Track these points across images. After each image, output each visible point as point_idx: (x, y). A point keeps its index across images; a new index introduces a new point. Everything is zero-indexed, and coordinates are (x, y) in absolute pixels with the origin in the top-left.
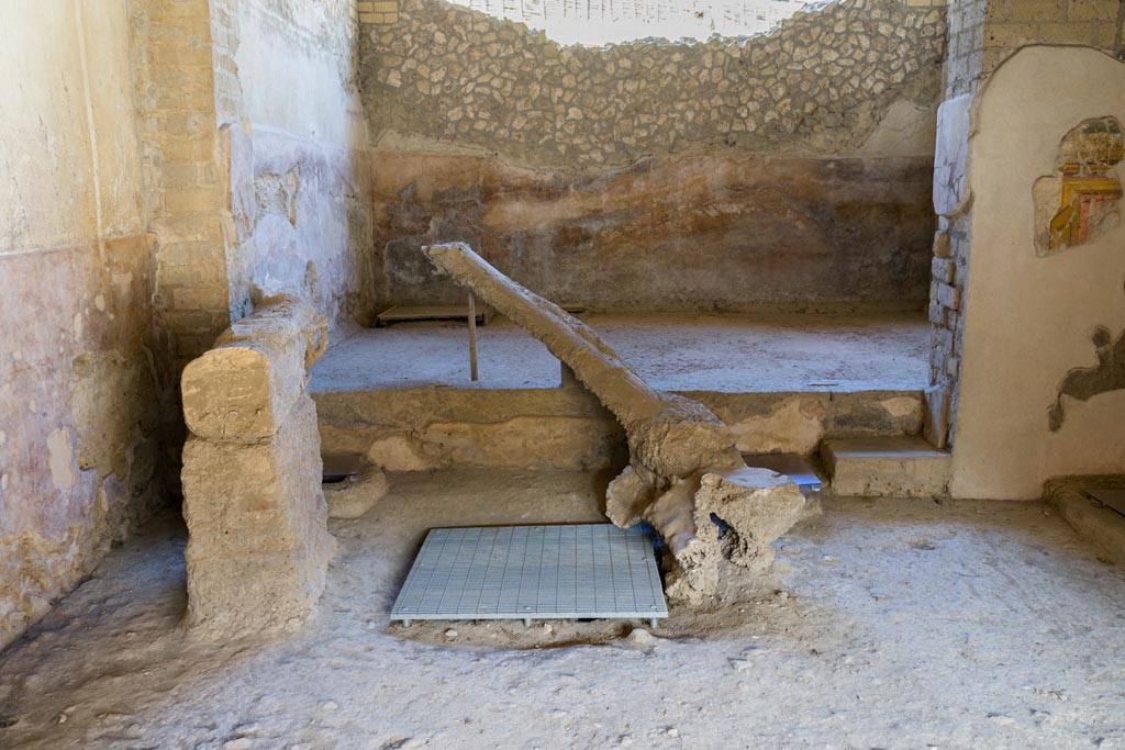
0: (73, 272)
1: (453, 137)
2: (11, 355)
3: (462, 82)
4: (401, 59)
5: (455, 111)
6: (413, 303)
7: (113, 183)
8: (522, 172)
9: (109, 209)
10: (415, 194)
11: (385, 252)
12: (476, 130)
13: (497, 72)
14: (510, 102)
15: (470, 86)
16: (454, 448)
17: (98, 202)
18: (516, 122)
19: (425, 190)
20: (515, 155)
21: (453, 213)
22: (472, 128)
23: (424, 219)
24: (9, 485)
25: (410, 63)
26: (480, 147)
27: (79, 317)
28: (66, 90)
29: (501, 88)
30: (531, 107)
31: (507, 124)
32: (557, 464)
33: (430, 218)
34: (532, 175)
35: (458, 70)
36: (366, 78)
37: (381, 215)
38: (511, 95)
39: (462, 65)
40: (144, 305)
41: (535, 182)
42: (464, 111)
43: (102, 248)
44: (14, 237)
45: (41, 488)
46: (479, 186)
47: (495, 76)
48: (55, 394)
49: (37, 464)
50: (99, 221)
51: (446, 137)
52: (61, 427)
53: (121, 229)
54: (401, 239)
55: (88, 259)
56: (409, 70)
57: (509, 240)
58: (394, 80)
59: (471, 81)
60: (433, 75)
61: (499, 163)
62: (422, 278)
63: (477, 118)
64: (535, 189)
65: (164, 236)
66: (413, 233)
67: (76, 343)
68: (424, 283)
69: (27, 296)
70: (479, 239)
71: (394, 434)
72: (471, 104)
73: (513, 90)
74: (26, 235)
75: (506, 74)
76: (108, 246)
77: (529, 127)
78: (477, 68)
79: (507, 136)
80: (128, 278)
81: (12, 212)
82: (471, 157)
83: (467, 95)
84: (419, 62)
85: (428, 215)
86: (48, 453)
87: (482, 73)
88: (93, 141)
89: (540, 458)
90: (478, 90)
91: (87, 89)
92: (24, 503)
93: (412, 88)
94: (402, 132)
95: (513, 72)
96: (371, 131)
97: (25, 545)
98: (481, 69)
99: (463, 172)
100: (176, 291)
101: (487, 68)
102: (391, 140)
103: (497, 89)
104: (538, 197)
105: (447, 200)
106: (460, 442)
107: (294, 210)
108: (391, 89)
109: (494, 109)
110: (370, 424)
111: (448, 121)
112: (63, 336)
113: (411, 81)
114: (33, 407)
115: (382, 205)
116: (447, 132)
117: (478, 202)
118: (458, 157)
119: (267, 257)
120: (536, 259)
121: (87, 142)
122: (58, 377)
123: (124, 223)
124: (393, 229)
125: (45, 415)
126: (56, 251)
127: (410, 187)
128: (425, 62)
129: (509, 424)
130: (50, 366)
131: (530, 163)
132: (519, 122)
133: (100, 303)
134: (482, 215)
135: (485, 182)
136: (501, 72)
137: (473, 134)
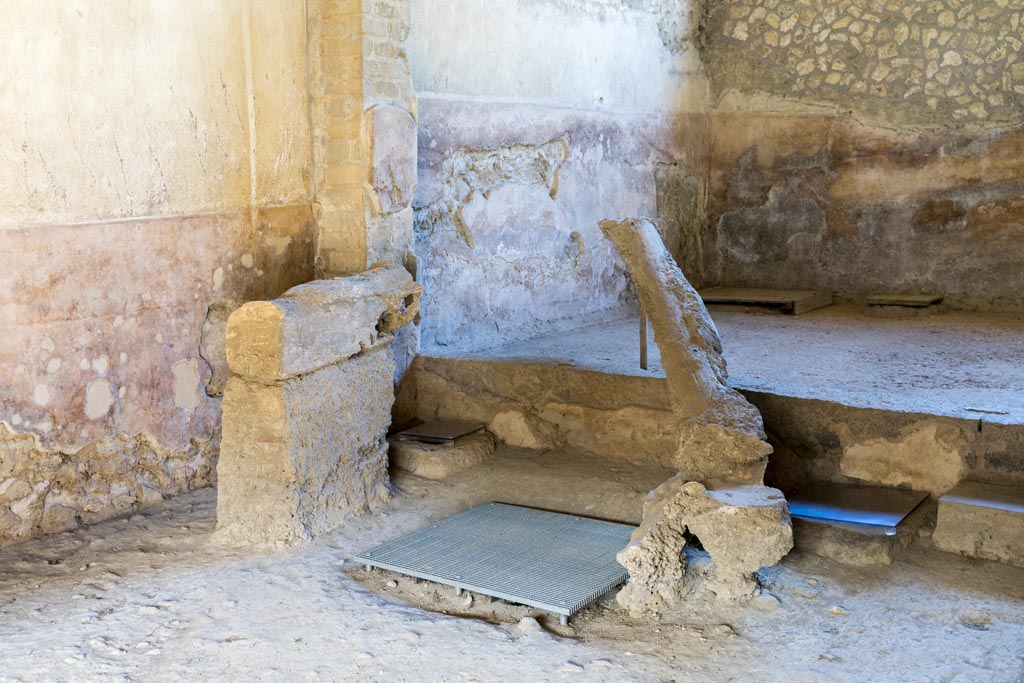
0: (217, 234)
1: (801, 94)
2: (140, 295)
3: (815, 30)
4: (749, 9)
5: (805, 64)
6: (744, 284)
7: (274, 161)
8: (879, 132)
9: (265, 182)
10: (754, 160)
11: (719, 226)
12: (829, 85)
13: (857, 15)
14: (871, 48)
15: (825, 34)
16: (569, 431)
17: (254, 177)
18: (876, 74)
19: (765, 155)
20: (872, 112)
21: (795, 182)
22: (823, 83)
23: (763, 189)
24: (127, 395)
25: (759, 13)
26: (831, 105)
27: (220, 271)
28: (224, 86)
29: (860, 34)
30: (897, 54)
31: (865, 76)
32: (664, 463)
33: (770, 188)
34: (892, 136)
35: (811, 15)
36: (712, 32)
37: (717, 184)
38: (873, 41)
39: (816, 10)
40: (304, 266)
41: (895, 144)
42: (816, 63)
43: (255, 216)
44: (152, 205)
45: (160, 404)
46: (827, 151)
47: (854, 19)
48: (186, 331)
49: (158, 384)
50: (254, 193)
51: (795, 94)
52: (189, 358)
53: (281, 199)
54: (737, 211)
55: (237, 224)
56: (758, 20)
57: (859, 215)
58: (741, 33)
59: (825, 27)
60: (783, 24)
61: (852, 122)
62: (757, 257)
63: (830, 71)
64: (895, 153)
65: (326, 207)
66: (750, 204)
67: (213, 292)
68: (759, 262)
69: (160, 252)
70: (823, 213)
71: (514, 409)
72: (824, 54)
73: (875, 34)
74: (166, 203)
75: (867, 17)
76: (262, 212)
77: (892, 78)
78: (833, 12)
79: (863, 90)
80: (287, 240)
81: (152, 186)
82: (820, 117)
83: (819, 44)
84: (768, 10)
85: (767, 184)
86: (172, 377)
87: (839, 17)
88: (252, 126)
89: (648, 454)
90: (833, 37)
91: (249, 87)
92: (141, 412)
93: (759, 41)
94: (745, 91)
95: (876, 14)
96: (713, 90)
97: (141, 445)
98: (838, 14)
99: (810, 134)
100: (332, 254)
101: (845, 11)
102: (733, 99)
103: (856, 35)
104: (898, 163)
105: (789, 167)
106: (574, 425)
107: (556, 181)
108: (738, 42)
109: (852, 58)
110: (495, 395)
111: (796, 75)
112: (199, 285)
113: (758, 32)
114: (159, 338)
115: (719, 173)
116: (795, 88)
117: (826, 169)
118: (805, 117)
119: (502, 228)
120: (892, 238)
121: (245, 128)
122: (190, 317)
123: (286, 195)
124: (729, 200)
125: (172, 346)
126: (199, 217)
127: (750, 154)
128: (775, 10)
129: (620, 413)
130: (181, 308)
131: (890, 121)
132: (881, 72)
133: (247, 261)
134: (829, 185)
135: (834, 146)
136: (862, 14)
137: (824, 89)
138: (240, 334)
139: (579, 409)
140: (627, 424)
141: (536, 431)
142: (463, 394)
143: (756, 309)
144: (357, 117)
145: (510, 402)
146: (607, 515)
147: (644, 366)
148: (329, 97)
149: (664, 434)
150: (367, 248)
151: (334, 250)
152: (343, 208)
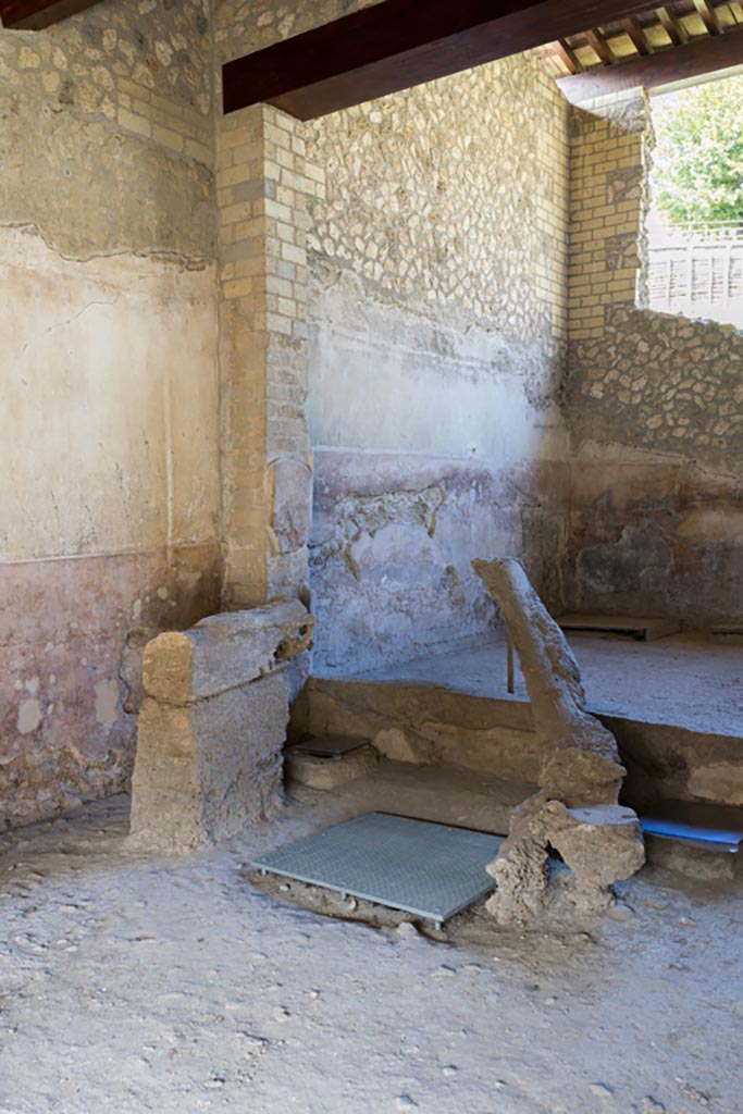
0: (137, 570)
1: (651, 445)
2: (69, 624)
3: (663, 390)
4: (604, 371)
5: (654, 419)
6: (600, 612)
7: (188, 507)
8: (721, 480)
9: (180, 524)
10: (609, 503)
11: (578, 560)
12: (674, 437)
13: (700, 377)
14: (713, 406)
15: (671, 393)
16: (443, 748)
17: (170, 521)
18: (717, 428)
19: (619, 498)
20: (714, 462)
21: (646, 522)
22: (670, 436)
23: (617, 528)
24: (54, 712)
25: (613, 375)
26: (678, 455)
27: (139, 602)
28: (147, 443)
29: (703, 393)
30: (735, 411)
31: (708, 430)
32: (529, 779)
33: (623, 527)
34: (732, 483)
35: (659, 377)
36: (571, 392)
37: (576, 523)
38: (714, 400)
39: (663, 372)
40: (212, 598)
41: (735, 491)
42: (664, 418)
43: (170, 554)
44: (81, 546)
45: (84, 719)
46: (674, 495)
47: (698, 381)
48: (107, 655)
49: (82, 702)
50: (170, 534)
51: (645, 445)
52: (109, 679)
53: (194, 539)
54: (594, 548)
55: (154, 562)
56: (612, 381)
57: (703, 552)
58: (597, 392)
59: (672, 387)
60: (634, 384)
61: (697, 470)
62: (612, 588)
63: (676, 426)
64: (735, 498)
65: (232, 546)
66: (605, 541)
67: (132, 620)
68: (615, 592)
69: (88, 586)
70: (671, 550)
71: (395, 726)
72: (671, 411)
73: (716, 394)
74: (94, 544)
75: (709, 379)
76: (177, 551)
77: (732, 432)
78: (679, 375)
79: (707, 442)
80: (198, 575)
81: (82, 529)
82: (667, 465)
83: (667, 402)
84: (621, 373)
85: (621, 523)
86: (95, 696)
87: (684, 379)
88: (170, 477)
89: (513, 769)
90: (679, 396)
91: (169, 442)
92: (66, 727)
93: (613, 399)
94: (601, 442)
95: (717, 376)
96: (572, 441)
97: (66, 756)
98: (683, 375)
99: (659, 481)
100: (237, 588)
101: (689, 373)
102: (591, 449)
103: (699, 394)
104: (738, 506)
105: (640, 509)
106: (448, 742)
107: (434, 522)
108: (594, 400)
109: (695, 414)
110: (379, 714)
111: (647, 428)
112: (121, 615)
113: (612, 391)
114: (84, 662)
115: (578, 513)
116: (645, 440)
117: (673, 511)
118: (654, 466)
119: (385, 563)
120: (733, 573)
121: (164, 478)
122: (112, 643)
123: (197, 536)
124: (587, 537)
125: (95, 668)
126: (121, 555)
127: (605, 498)
128: (627, 372)
129: (490, 732)
130: (103, 634)
131: (731, 470)
132: (721, 427)
133: (163, 593)
134: (676, 526)
135: (680, 490)
136: (704, 376)
137: (671, 441)
138: (155, 661)
139: (453, 729)
140: (496, 743)
141: (415, 748)
142: (350, 713)
143: (611, 635)
144: (261, 470)
145: (391, 720)
146: (477, 826)
147: (511, 691)
148: (237, 451)
149: (529, 752)
150: (267, 583)
151: (238, 584)
152: (247, 548)
